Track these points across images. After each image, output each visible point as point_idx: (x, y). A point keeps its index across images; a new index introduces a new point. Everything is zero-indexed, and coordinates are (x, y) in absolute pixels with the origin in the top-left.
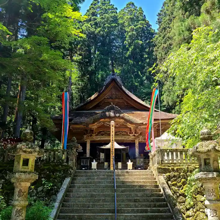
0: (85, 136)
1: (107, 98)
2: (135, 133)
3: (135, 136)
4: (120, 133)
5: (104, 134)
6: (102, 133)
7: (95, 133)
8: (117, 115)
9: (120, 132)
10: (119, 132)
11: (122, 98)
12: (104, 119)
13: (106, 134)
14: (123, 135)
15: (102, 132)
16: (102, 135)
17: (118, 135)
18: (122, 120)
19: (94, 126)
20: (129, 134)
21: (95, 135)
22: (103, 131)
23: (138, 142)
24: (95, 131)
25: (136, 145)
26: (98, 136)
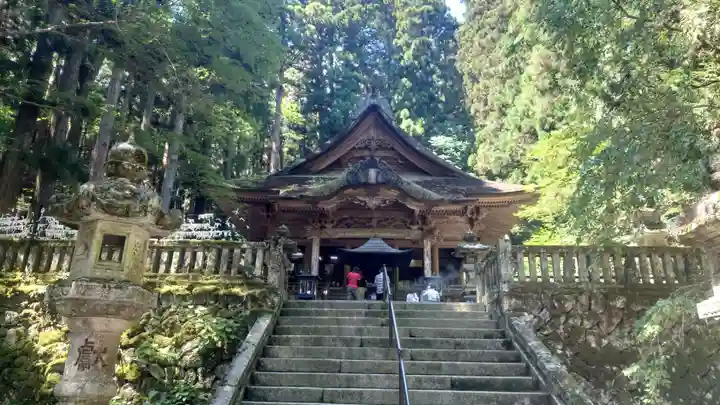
0: (309, 228)
1: (360, 148)
3: (422, 229)
4: (389, 224)
5: (352, 225)
6: (347, 222)
9: (390, 221)
11: (393, 149)
12: (354, 188)
14: (395, 227)
15: (346, 219)
16: (349, 226)
17: (384, 226)
18: (394, 193)
19: (330, 204)
20: (408, 224)
21: (331, 225)
22: (351, 218)
24: (331, 217)
25: (425, 250)
26: (339, 229)
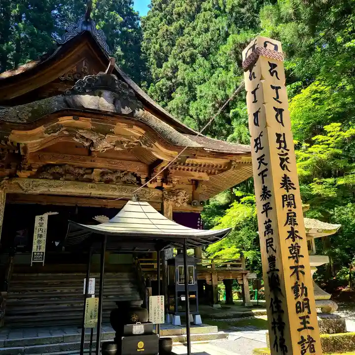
2: (163, 181)
4: (118, 178)
5: (62, 175)
6: (53, 170)
7: (30, 169)
8: (126, 111)
9: (119, 174)
10: (115, 172)
12: (76, 117)
13: (68, 177)
14: (125, 183)
15: (53, 165)
16: (56, 176)
17: (108, 182)
18: (136, 132)
19: (32, 137)
20: (143, 180)
21: (28, 173)
22: (60, 166)
23: (171, 208)
26: (41, 181)
